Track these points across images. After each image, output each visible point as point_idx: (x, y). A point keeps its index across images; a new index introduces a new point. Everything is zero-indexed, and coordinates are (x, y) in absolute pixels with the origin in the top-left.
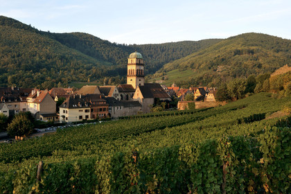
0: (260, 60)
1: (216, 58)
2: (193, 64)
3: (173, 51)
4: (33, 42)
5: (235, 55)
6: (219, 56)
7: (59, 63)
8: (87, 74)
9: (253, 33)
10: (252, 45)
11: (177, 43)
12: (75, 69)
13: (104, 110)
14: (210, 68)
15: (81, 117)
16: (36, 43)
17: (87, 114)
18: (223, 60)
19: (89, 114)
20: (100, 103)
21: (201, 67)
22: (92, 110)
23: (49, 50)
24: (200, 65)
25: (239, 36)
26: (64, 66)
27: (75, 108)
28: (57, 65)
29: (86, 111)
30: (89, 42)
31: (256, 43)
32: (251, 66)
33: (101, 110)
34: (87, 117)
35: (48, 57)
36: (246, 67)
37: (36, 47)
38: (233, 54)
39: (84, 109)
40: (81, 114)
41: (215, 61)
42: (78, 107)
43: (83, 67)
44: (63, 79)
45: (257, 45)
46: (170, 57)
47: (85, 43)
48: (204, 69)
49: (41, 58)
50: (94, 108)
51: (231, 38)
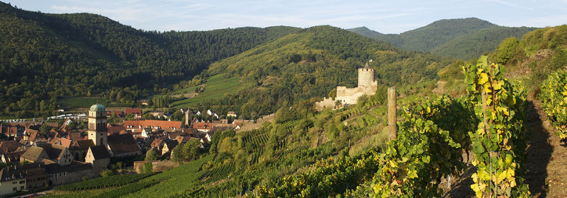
1: (268, 64)
2: (242, 69)
3: (228, 43)
4: (11, 33)
5: (290, 62)
7: (48, 67)
8: (89, 84)
10: (317, 48)
11: (236, 29)
12: (71, 77)
13: (43, 179)
15: (15, 189)
16: (15, 35)
17: (22, 185)
18: (274, 68)
19: (24, 185)
20: (38, 173)
22: (28, 181)
23: (36, 46)
26: (55, 71)
27: (8, 180)
28: (44, 70)
29: (21, 183)
30: (101, 29)
33: (39, 179)
34: (22, 187)
35: (33, 57)
37: (15, 41)
38: (288, 60)
39: (18, 182)
40: (15, 186)
41: (265, 68)
42: (11, 179)
43: (84, 72)
44: (51, 93)
46: (221, 51)
47: (95, 32)
48: (249, 80)
49: (20, 59)
50: (30, 178)
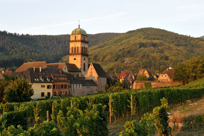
0: (166, 53)
1: (120, 50)
5: (140, 47)
6: (124, 49)
9: (151, 28)
10: (154, 39)
13: (66, 87)
14: (116, 60)
15: (43, 94)
17: (49, 91)
18: (129, 52)
19: (51, 91)
20: (61, 79)
21: (106, 59)
22: (54, 86)
24: (104, 57)
25: (138, 30)
27: (37, 82)
29: (48, 87)
31: (157, 37)
32: (159, 58)
33: (62, 86)
34: (49, 94)
36: (154, 59)
38: (138, 46)
39: (46, 85)
40: (43, 90)
41: (120, 53)
42: (40, 82)
45: (158, 39)
48: (110, 61)
50: (56, 84)
51: (130, 32)
